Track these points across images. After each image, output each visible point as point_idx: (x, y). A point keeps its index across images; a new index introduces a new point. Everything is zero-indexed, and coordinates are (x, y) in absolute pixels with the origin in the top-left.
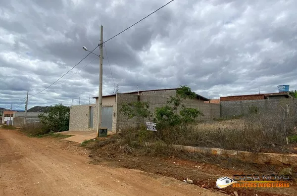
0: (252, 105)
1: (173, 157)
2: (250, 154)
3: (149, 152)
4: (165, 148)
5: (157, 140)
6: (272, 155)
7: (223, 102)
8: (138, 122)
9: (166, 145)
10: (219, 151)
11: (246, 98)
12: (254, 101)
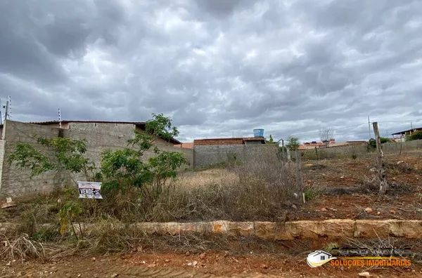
0: (230, 151)
1: (140, 249)
2: (272, 225)
3: (83, 247)
4: (122, 233)
5: (105, 218)
6: (304, 224)
7: (197, 147)
8: (56, 182)
9: (123, 226)
10: (223, 226)
11: (223, 142)
12: (232, 146)
